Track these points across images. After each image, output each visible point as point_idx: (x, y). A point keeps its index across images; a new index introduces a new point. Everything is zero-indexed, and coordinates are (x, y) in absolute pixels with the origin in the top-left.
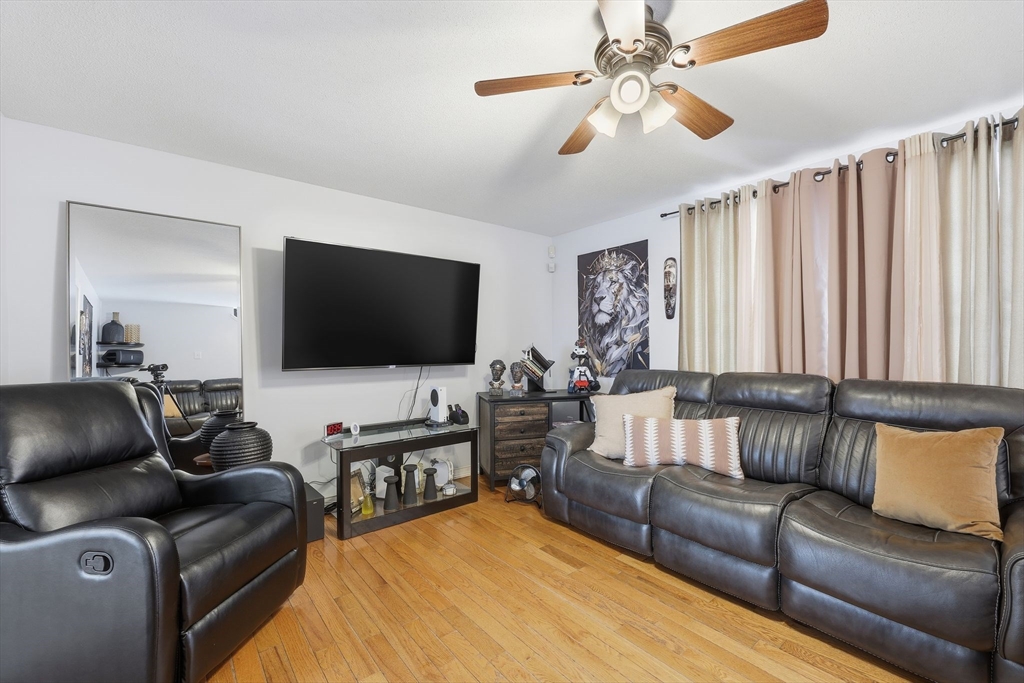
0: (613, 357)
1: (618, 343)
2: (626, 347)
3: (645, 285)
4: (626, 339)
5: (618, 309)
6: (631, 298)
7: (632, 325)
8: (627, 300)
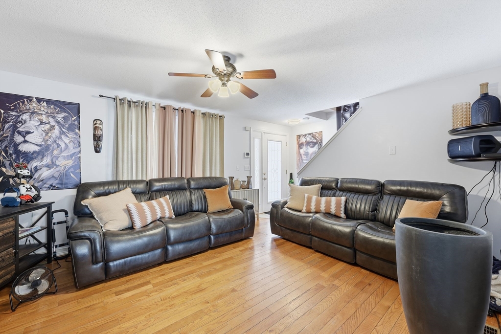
0: (42, 176)
1: (48, 166)
2: (58, 169)
3: (77, 131)
4: (57, 163)
5: (49, 143)
6: (63, 137)
7: (65, 154)
8: (60, 138)
